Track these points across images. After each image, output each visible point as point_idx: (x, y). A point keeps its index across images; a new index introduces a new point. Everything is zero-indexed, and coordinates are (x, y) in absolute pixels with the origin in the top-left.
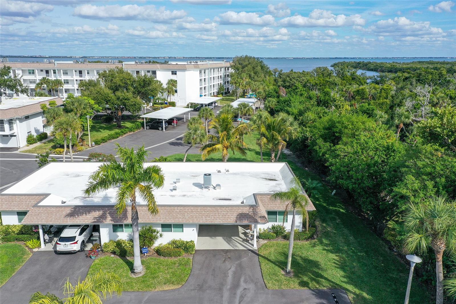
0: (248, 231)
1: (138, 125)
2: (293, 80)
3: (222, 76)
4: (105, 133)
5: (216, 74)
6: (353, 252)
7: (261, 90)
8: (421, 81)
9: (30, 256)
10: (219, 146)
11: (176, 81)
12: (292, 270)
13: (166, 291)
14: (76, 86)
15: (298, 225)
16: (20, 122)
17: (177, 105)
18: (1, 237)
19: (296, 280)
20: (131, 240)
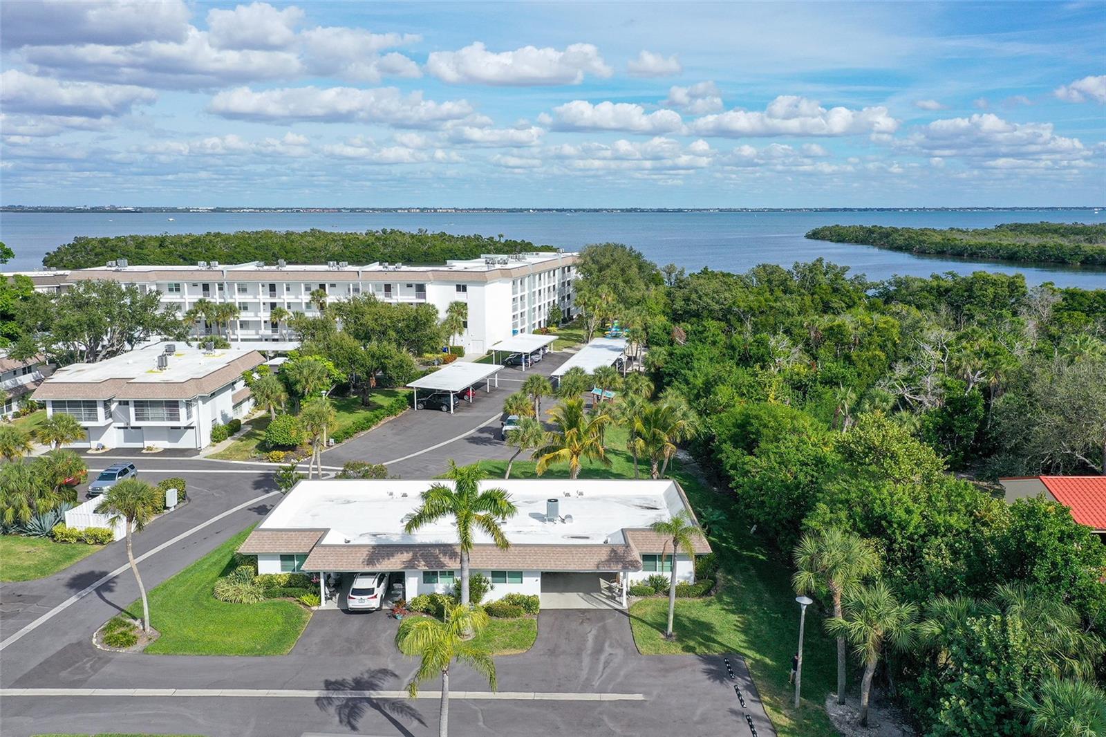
1: (401, 401)
2: (705, 298)
3: (556, 286)
4: (346, 419)
5: (544, 284)
6: (765, 613)
9: (310, 616)
10: (564, 452)
11: (466, 304)
12: (674, 633)
13: (507, 655)
14: (265, 315)
15: (689, 575)
16: (204, 403)
17: (467, 352)
18: (261, 591)
19: (679, 644)
20: (449, 594)
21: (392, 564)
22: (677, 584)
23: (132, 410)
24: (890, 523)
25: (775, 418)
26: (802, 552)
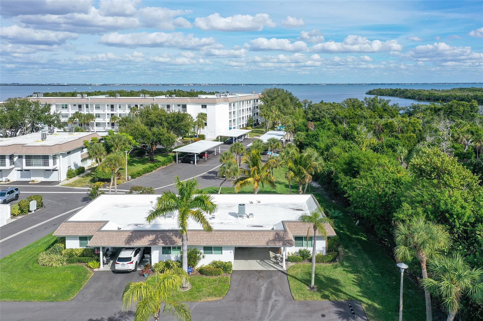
0: (278, 255)
1: (170, 159)
2: (323, 112)
3: (251, 108)
4: (139, 167)
5: (245, 107)
6: (370, 273)
7: (290, 123)
8: (452, 113)
9: (93, 274)
10: (250, 180)
11: (206, 114)
12: (315, 286)
13: (210, 301)
14: (108, 120)
15: (322, 249)
16: (63, 157)
17: (206, 137)
18: (65, 259)
19: (319, 294)
20: (178, 261)
21: (143, 242)
22: (316, 254)
23: (24, 160)
24: (451, 215)
25: (368, 160)
26: (399, 233)
